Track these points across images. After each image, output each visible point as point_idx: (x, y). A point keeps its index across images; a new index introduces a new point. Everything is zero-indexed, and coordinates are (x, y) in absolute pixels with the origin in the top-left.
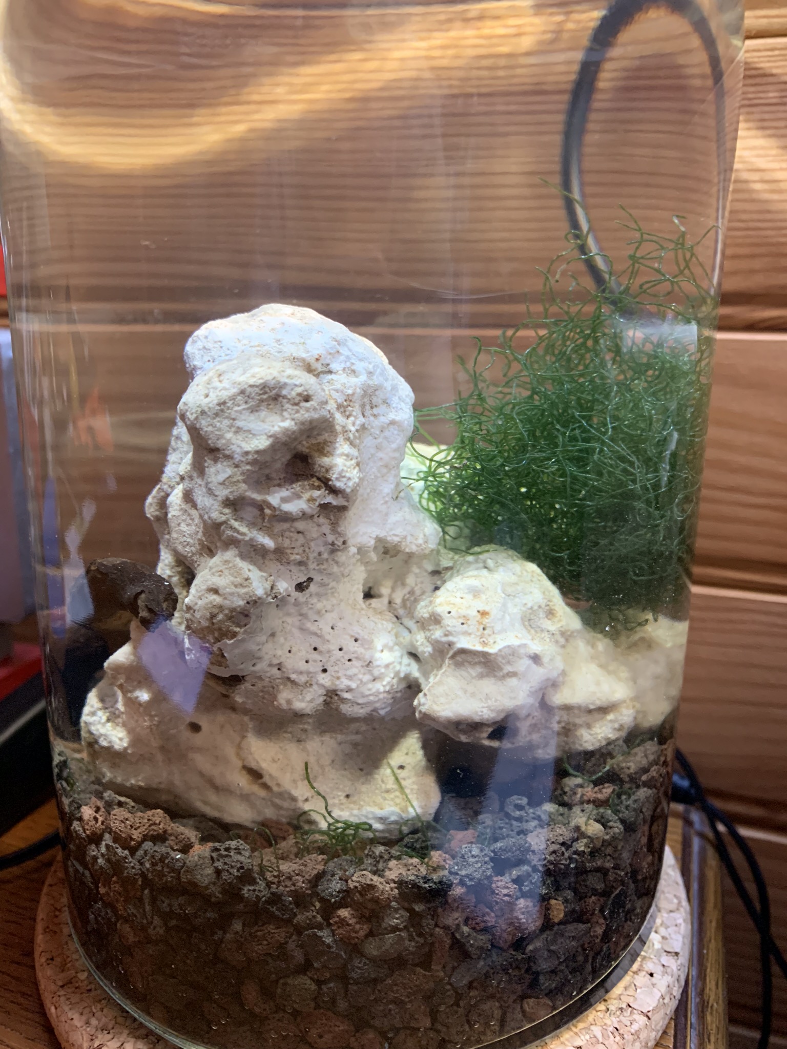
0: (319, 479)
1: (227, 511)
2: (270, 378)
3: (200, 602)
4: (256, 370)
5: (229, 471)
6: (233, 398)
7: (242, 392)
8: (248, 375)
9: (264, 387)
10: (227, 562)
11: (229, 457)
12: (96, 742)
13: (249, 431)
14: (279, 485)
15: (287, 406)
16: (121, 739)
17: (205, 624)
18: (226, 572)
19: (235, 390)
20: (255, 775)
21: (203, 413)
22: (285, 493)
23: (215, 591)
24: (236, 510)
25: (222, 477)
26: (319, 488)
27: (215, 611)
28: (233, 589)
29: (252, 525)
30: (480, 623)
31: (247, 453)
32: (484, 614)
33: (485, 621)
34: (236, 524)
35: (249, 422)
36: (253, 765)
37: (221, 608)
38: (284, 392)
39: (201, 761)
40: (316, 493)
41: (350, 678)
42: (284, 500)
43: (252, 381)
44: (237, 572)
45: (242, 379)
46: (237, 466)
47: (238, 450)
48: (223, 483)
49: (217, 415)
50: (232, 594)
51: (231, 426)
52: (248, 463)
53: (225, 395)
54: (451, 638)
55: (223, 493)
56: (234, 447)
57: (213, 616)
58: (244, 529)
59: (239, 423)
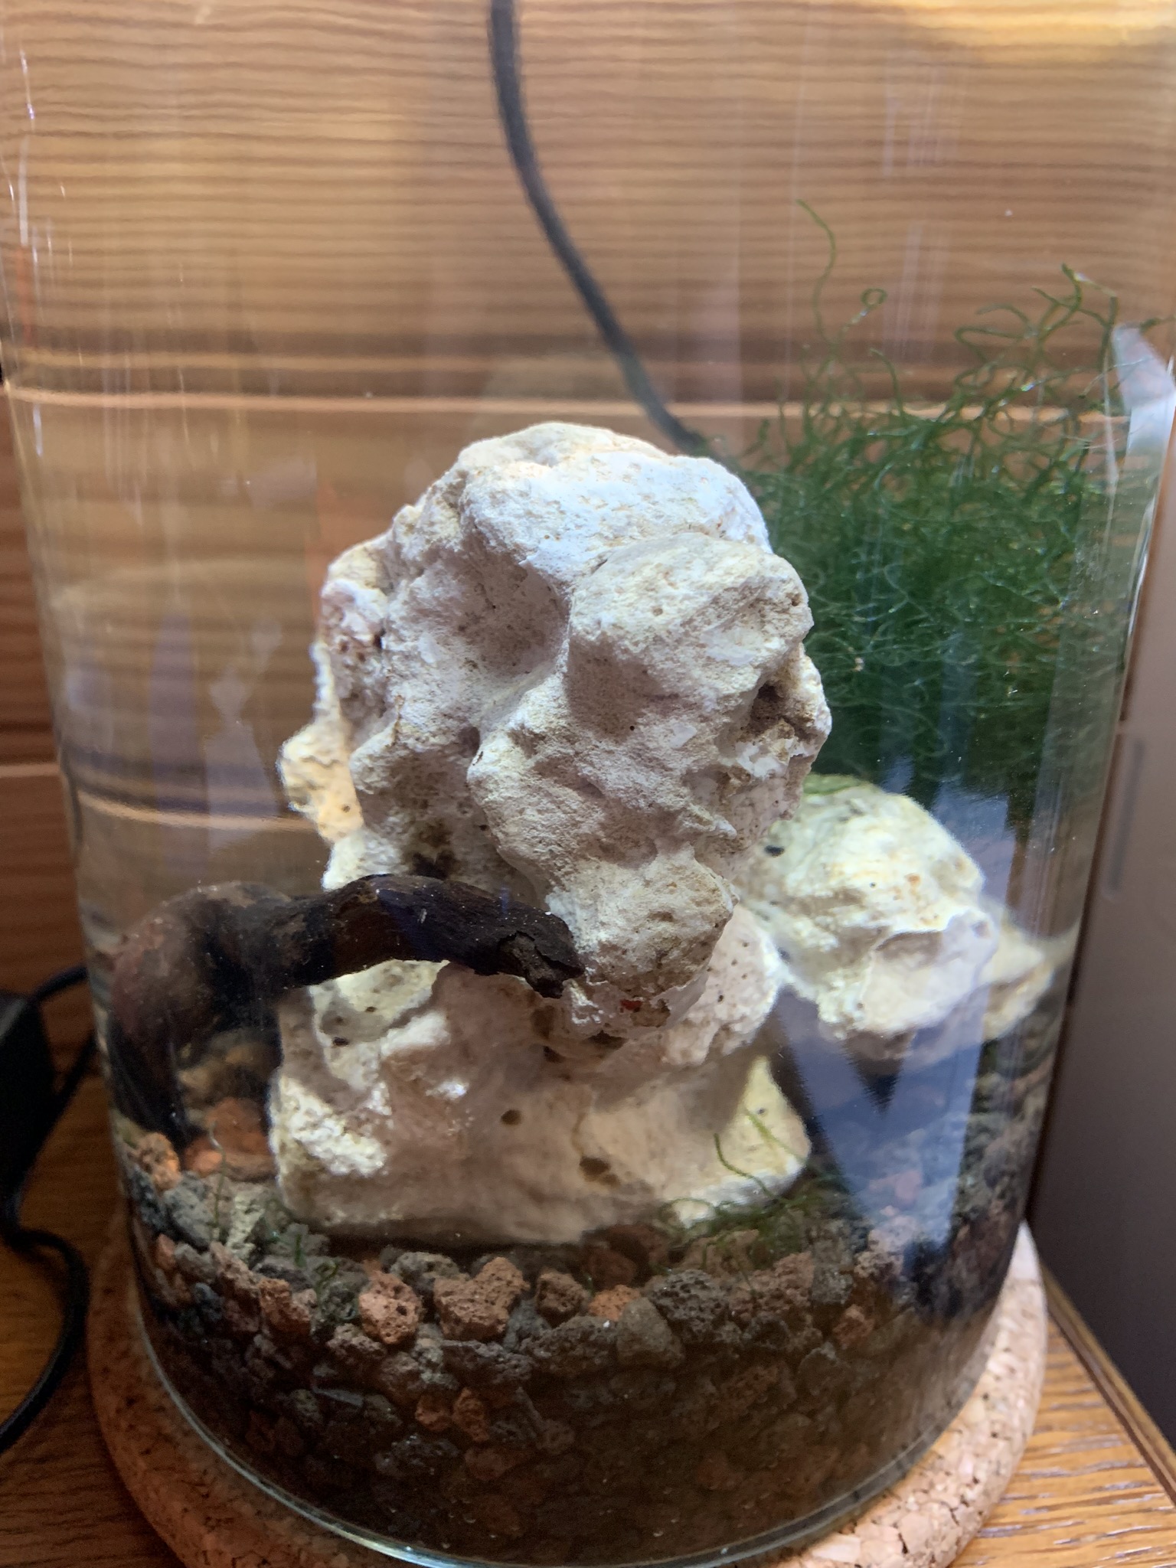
0: (788, 720)
1: (685, 791)
2: (751, 573)
3: (636, 937)
4: (729, 562)
5: (692, 729)
6: (702, 612)
7: (715, 601)
8: (718, 572)
9: (746, 589)
10: (678, 869)
11: (690, 707)
12: (323, 1169)
13: (725, 662)
14: (743, 739)
15: (772, 616)
16: (371, 1157)
17: (642, 968)
18: (681, 885)
19: (705, 599)
21: (658, 640)
22: (751, 749)
23: (667, 917)
24: (693, 788)
25: (680, 739)
26: (787, 735)
27: (666, 946)
28: (696, 909)
29: (710, 806)
31: (727, 697)
32: (913, 879)
33: (919, 888)
34: (696, 809)
35: (721, 647)
36: (593, 1152)
37: (676, 941)
38: (769, 594)
40: (789, 742)
41: (746, 1002)
42: (753, 759)
43: (729, 581)
44: (698, 883)
45: (711, 578)
46: (705, 719)
47: (712, 695)
48: (683, 749)
49: (679, 641)
50: (693, 917)
51: (696, 658)
52: (727, 713)
53: (690, 607)
54: (882, 922)
55: (681, 764)
56: (704, 691)
57: (662, 954)
58: (706, 816)
59: (712, 652)
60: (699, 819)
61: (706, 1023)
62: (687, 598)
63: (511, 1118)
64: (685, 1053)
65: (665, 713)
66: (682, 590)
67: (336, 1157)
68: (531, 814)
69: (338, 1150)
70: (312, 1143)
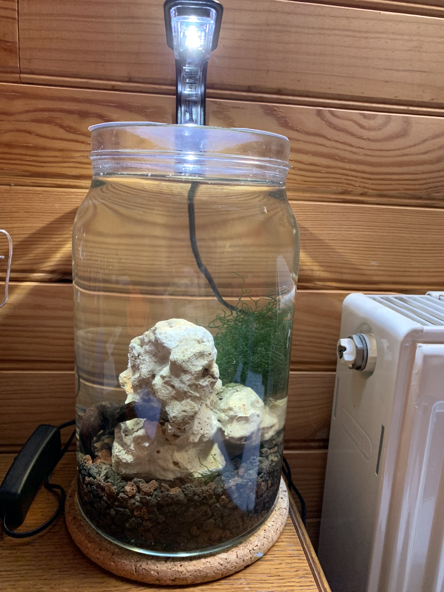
0: (210, 375)
1: (189, 388)
2: (201, 350)
3: (179, 415)
4: (197, 348)
5: (190, 377)
6: (192, 357)
7: (194, 355)
8: (195, 350)
9: (200, 353)
10: (188, 403)
11: (191, 373)
12: (121, 461)
13: (196, 365)
14: (201, 378)
15: (205, 357)
16: (130, 459)
17: (181, 421)
18: (188, 405)
19: (193, 354)
20: (176, 464)
21: (184, 361)
22: (203, 380)
23: (185, 411)
24: (190, 387)
25: (188, 379)
26: (210, 378)
27: (185, 417)
28: (190, 410)
29: (194, 391)
30: (243, 408)
31: (196, 371)
32: (244, 405)
33: (245, 407)
34: (191, 391)
35: (196, 362)
36: (175, 460)
37: (187, 416)
38: (205, 353)
39: (161, 462)
40: (210, 379)
41: (207, 430)
42: (203, 382)
43: (197, 351)
44: (191, 405)
45: (194, 351)
46: (193, 375)
47: (194, 371)
48: (188, 380)
49: (188, 362)
50: (190, 411)
51: (191, 364)
52: (196, 374)
53: (190, 356)
54: (236, 414)
55: (188, 383)
56: (192, 370)
57: (184, 419)
58: (193, 393)
59: (193, 363)
60: (191, 393)
61: (198, 434)
62: (189, 354)
63: (158, 452)
64: (193, 440)
65: (185, 374)
66: (189, 353)
67: (123, 459)
68: (163, 391)
69: (124, 457)
70: (119, 455)
